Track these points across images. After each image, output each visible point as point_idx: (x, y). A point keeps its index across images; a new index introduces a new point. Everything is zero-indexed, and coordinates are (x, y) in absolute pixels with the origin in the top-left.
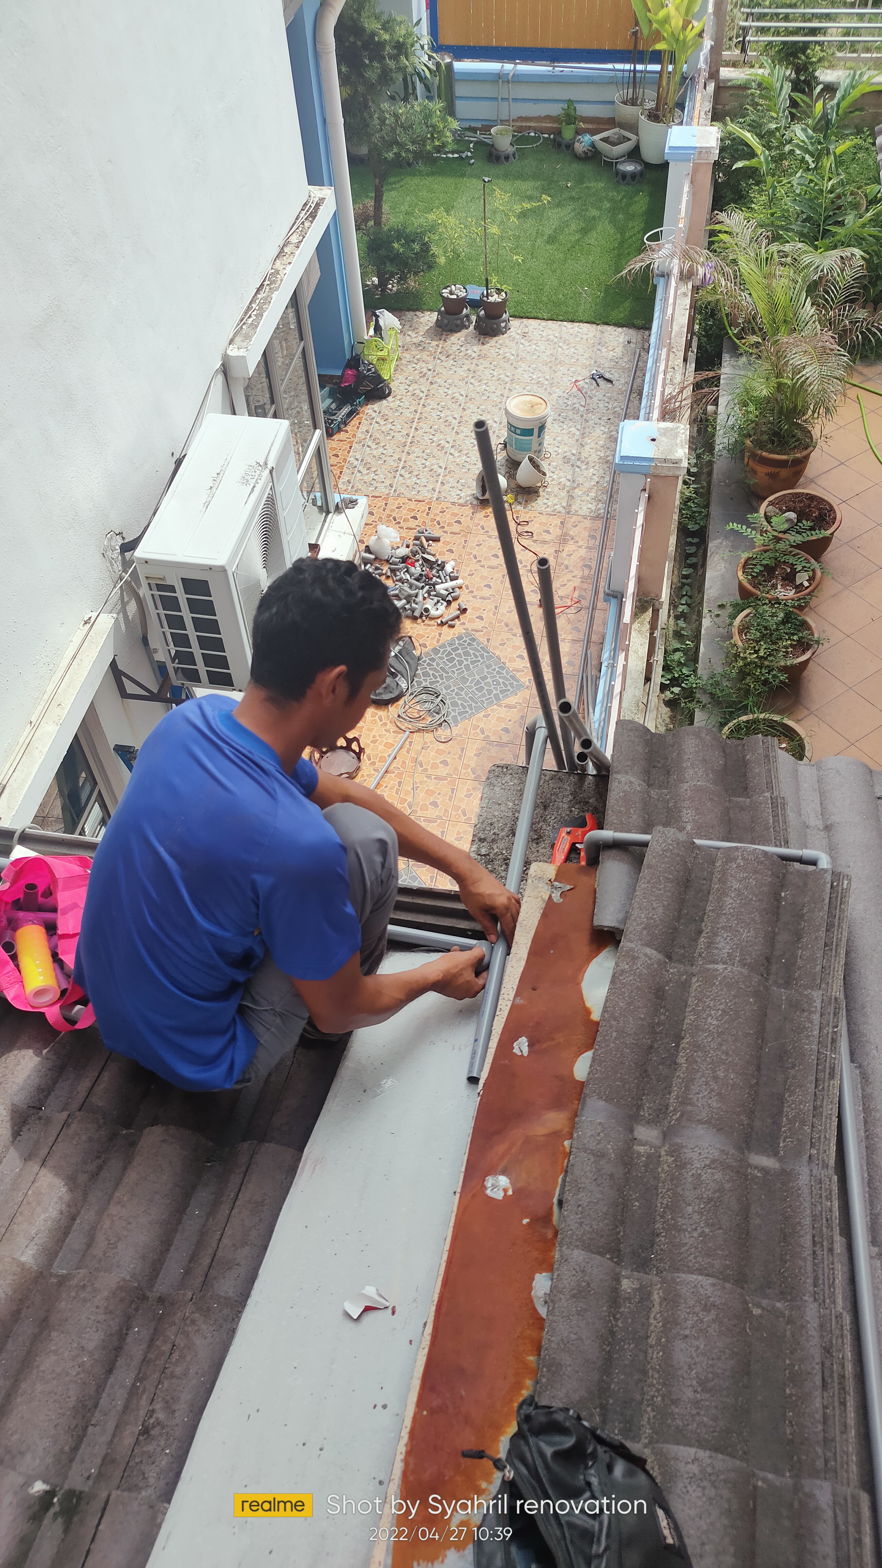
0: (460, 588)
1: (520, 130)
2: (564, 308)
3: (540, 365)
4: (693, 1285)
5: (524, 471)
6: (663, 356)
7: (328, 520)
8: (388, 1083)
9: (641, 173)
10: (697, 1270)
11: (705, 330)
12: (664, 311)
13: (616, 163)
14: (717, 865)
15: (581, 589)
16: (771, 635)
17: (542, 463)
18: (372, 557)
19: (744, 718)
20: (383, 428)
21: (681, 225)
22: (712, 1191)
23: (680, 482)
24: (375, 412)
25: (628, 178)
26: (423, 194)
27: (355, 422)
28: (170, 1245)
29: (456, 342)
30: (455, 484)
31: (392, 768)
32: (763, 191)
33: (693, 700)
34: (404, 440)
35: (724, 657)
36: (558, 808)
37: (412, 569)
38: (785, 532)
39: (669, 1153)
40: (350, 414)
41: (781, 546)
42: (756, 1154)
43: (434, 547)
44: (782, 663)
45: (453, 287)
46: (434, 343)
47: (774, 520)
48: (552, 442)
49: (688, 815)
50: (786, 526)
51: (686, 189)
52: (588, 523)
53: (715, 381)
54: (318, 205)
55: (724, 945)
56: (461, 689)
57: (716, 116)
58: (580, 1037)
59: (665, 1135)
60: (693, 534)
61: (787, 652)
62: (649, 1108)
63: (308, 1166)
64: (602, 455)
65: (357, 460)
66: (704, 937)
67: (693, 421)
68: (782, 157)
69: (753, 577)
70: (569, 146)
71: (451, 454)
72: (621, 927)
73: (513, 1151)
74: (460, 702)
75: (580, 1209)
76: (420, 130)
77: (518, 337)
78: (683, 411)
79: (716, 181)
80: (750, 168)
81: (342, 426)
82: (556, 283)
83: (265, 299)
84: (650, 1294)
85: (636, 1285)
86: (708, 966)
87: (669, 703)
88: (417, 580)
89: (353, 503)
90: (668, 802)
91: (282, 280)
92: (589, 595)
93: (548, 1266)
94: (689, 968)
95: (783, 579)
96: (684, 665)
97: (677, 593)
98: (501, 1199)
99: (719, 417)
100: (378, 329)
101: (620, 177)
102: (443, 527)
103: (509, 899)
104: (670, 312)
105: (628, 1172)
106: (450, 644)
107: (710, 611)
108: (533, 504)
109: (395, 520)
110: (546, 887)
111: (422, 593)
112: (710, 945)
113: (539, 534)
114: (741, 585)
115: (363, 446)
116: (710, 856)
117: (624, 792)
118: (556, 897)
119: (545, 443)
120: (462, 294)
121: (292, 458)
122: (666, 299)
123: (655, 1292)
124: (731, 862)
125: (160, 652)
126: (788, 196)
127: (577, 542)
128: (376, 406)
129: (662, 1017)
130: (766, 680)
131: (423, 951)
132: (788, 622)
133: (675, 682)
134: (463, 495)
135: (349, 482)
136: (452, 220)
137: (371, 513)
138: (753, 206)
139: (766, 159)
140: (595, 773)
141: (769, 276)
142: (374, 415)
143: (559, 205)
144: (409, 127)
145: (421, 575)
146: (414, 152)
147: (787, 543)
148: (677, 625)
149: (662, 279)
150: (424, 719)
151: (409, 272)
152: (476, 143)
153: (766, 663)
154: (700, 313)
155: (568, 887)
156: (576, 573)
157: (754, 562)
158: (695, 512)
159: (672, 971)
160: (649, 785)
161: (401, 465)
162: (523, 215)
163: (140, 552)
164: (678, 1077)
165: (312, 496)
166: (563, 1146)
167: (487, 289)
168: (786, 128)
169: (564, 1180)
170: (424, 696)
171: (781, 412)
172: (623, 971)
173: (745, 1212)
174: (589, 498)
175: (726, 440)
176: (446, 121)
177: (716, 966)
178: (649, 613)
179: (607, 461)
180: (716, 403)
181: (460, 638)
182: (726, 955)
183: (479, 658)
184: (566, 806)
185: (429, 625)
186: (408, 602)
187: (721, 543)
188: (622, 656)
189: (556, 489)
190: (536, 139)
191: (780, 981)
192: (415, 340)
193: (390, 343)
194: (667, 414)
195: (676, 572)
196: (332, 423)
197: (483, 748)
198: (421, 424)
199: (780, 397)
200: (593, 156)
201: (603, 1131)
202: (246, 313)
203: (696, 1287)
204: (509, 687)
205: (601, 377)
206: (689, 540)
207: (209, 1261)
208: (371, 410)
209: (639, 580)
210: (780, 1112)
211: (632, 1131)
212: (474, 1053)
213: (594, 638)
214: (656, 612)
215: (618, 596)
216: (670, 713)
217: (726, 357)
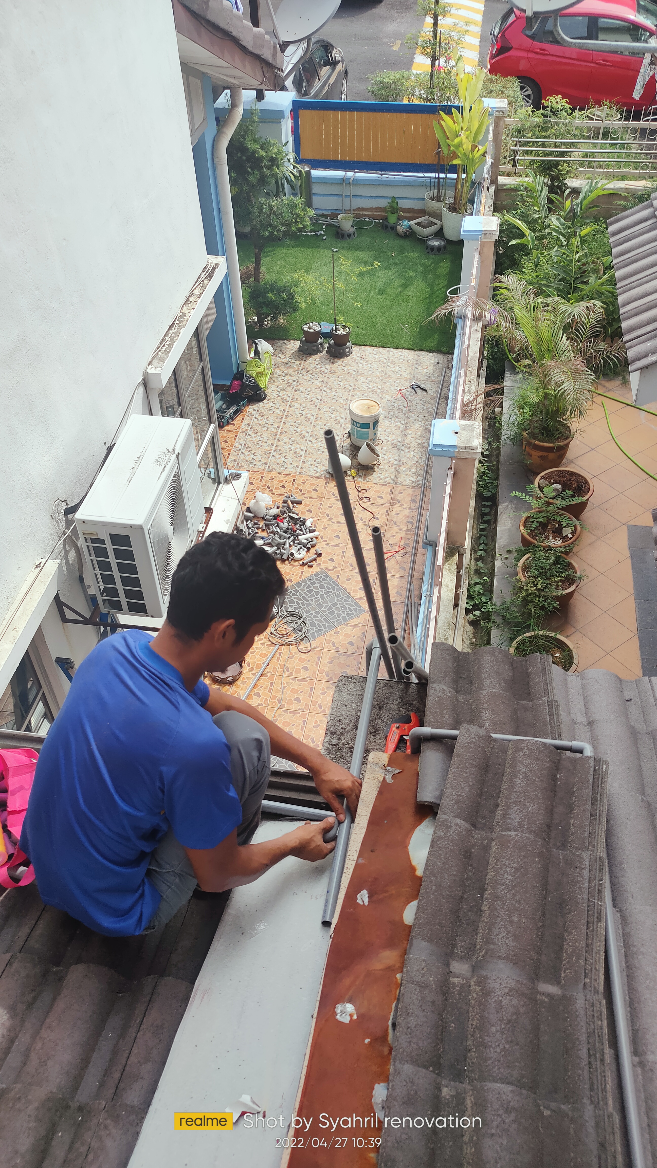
0: (317, 538)
1: (358, 216)
2: (391, 339)
3: (374, 378)
4: (497, 1092)
5: (364, 454)
6: (463, 374)
7: (219, 488)
8: (261, 927)
9: (445, 247)
10: (501, 1079)
11: (492, 355)
12: (462, 342)
13: (427, 240)
14: (509, 753)
15: (406, 539)
16: (546, 573)
17: (376, 447)
18: (252, 515)
19: (528, 634)
20: (260, 422)
21: (473, 284)
22: (510, 1014)
23: (477, 461)
24: (255, 410)
25: (435, 250)
26: (290, 259)
27: (239, 417)
28: (89, 1062)
29: (314, 361)
30: (313, 463)
31: (265, 672)
32: (530, 260)
33: (490, 621)
34: (276, 431)
35: (511, 589)
36: (390, 709)
37: (281, 524)
38: (553, 498)
39: (478, 984)
40: (236, 412)
41: (551, 508)
42: (543, 983)
43: (297, 508)
44: (555, 594)
45: (311, 324)
46: (298, 363)
47: (545, 489)
48: (383, 432)
49: (486, 715)
50: (554, 494)
51: (476, 259)
52: (410, 491)
53: (501, 391)
54: (214, 269)
55: (515, 817)
56: (318, 613)
57: (497, 209)
58: (408, 889)
59: (474, 969)
60: (487, 499)
61: (558, 586)
62: (462, 947)
63: (198, 996)
64: (420, 442)
65: (241, 445)
66: (501, 810)
67: (485, 418)
68: (543, 237)
69: (531, 531)
70: (393, 228)
71: (310, 441)
72: (438, 802)
73: (357, 983)
74: (317, 623)
75: (409, 1030)
76: (287, 216)
77: (358, 358)
78: (478, 412)
79: (497, 252)
80: (521, 244)
81: (230, 421)
82: (385, 322)
83: (175, 333)
84: (464, 1099)
85: (453, 1093)
86: (504, 833)
87: (472, 623)
88: (285, 532)
89: (237, 476)
90: (471, 705)
91: (187, 321)
92: (412, 543)
93: (385, 1078)
94: (489, 834)
95: (553, 532)
96: (483, 594)
97: (476, 541)
98: (348, 1022)
99: (504, 416)
100: (257, 352)
101: (429, 248)
102: (304, 494)
103: (353, 782)
104: (466, 343)
105: (446, 999)
106: (310, 580)
107: (501, 555)
108: (370, 477)
109: (269, 488)
110: (381, 771)
111: (289, 542)
112: (505, 816)
113: (375, 499)
114: (522, 536)
115: (246, 435)
116: (503, 746)
117: (438, 697)
118: (389, 779)
119: (379, 434)
120: (318, 329)
121: (194, 444)
122: (463, 334)
123: (468, 1098)
124: (519, 751)
125: (92, 588)
126: (548, 264)
127: (403, 505)
128: (255, 407)
129: (470, 874)
130: (543, 606)
131: (288, 820)
132: (558, 563)
133: (476, 607)
134: (318, 470)
135: (235, 460)
136: (309, 278)
137: (251, 483)
138: (524, 270)
139: (532, 239)
140: (417, 681)
141: (535, 319)
142: (254, 412)
143: (386, 268)
144: (278, 215)
145: (288, 529)
146: (283, 231)
147: (555, 506)
148: (477, 565)
149: (460, 320)
150: (290, 635)
151: (279, 313)
152: (327, 225)
153: (543, 593)
154: (488, 343)
155: (398, 771)
156: (402, 527)
157: (532, 520)
158: (488, 483)
159: (476, 836)
160: (457, 692)
161: (273, 449)
162: (362, 274)
163: (79, 515)
164: (483, 921)
165: (207, 471)
166: (396, 978)
167: (336, 326)
168: (545, 217)
169: (397, 1007)
170: (290, 618)
171: (547, 413)
172: (439, 837)
173: (536, 1030)
174: (410, 473)
175: (509, 432)
176: (306, 211)
177: (510, 833)
178: (457, 556)
179: (424, 447)
180: (501, 406)
181: (316, 575)
182: (517, 824)
183: (331, 590)
184: (396, 707)
185: (294, 566)
186: (278, 549)
187: (508, 506)
188: (436, 590)
189: (387, 467)
190: (370, 223)
191: (559, 844)
192: (284, 360)
193: (266, 362)
194: (467, 414)
195: (475, 527)
196: (223, 418)
197: (334, 657)
198: (288, 420)
199: (547, 402)
200: (410, 235)
201: (426, 966)
202: (161, 343)
203: (499, 1093)
204: (353, 612)
205: (419, 387)
206: (484, 503)
207: (119, 1075)
208: (251, 409)
209: (448, 533)
210: (561, 948)
211: (448, 965)
212: (327, 902)
213: (416, 575)
214: (461, 556)
215: (433, 545)
216: (472, 631)
217: (507, 374)
